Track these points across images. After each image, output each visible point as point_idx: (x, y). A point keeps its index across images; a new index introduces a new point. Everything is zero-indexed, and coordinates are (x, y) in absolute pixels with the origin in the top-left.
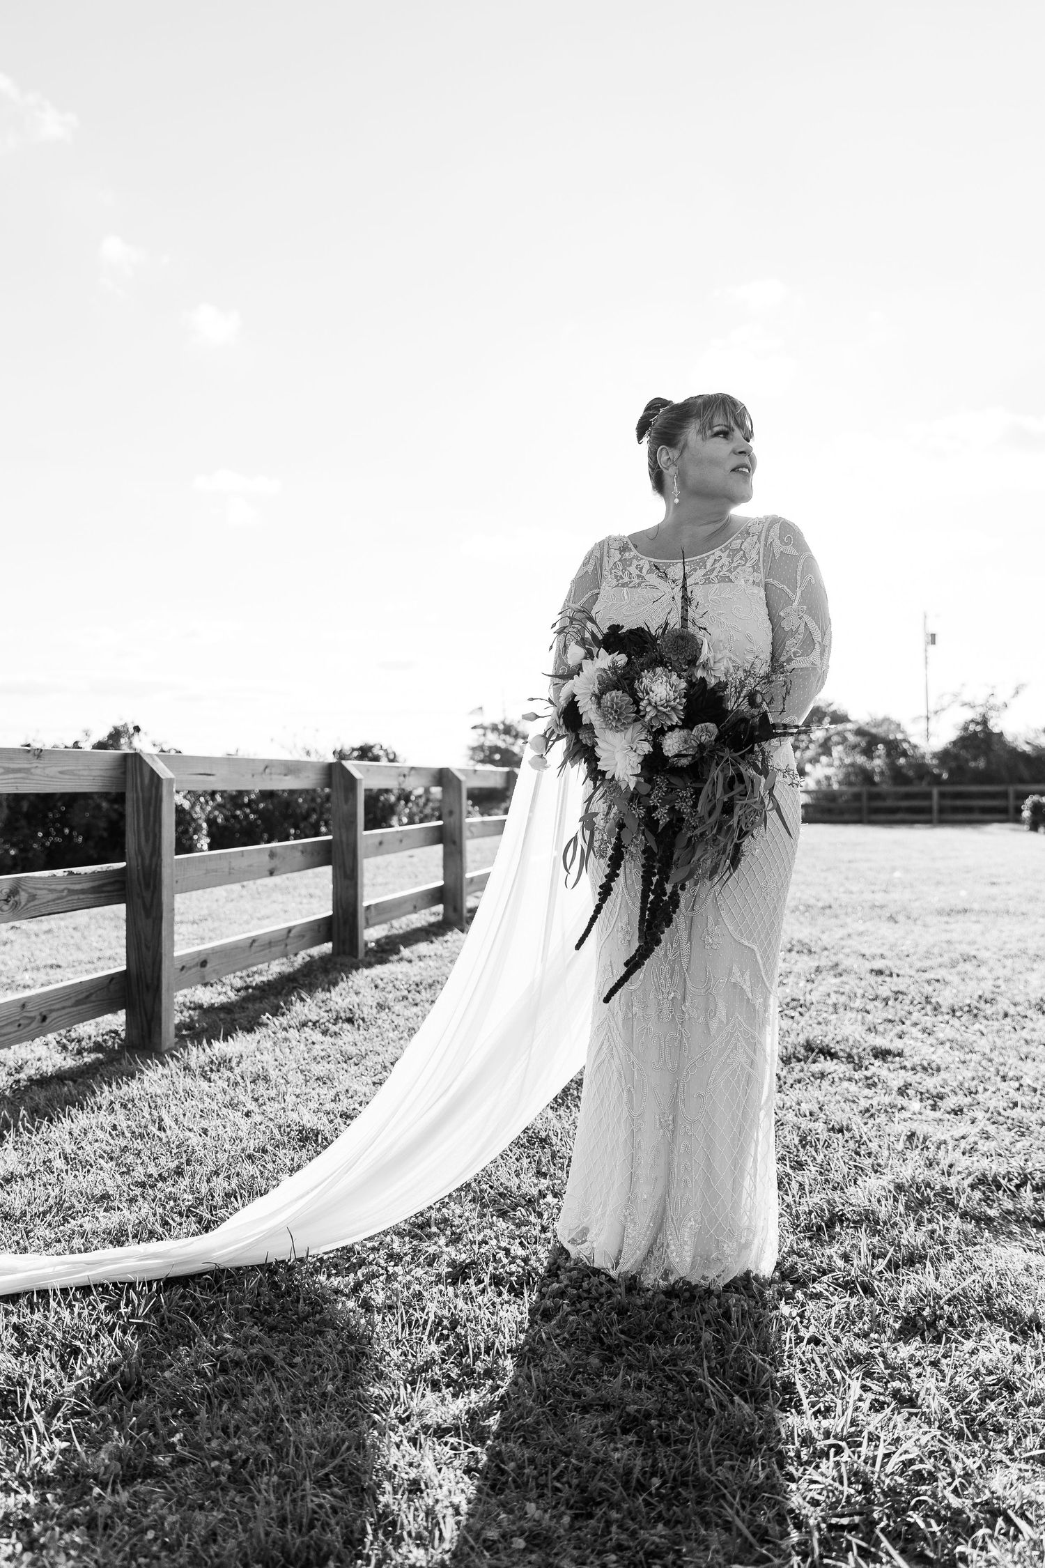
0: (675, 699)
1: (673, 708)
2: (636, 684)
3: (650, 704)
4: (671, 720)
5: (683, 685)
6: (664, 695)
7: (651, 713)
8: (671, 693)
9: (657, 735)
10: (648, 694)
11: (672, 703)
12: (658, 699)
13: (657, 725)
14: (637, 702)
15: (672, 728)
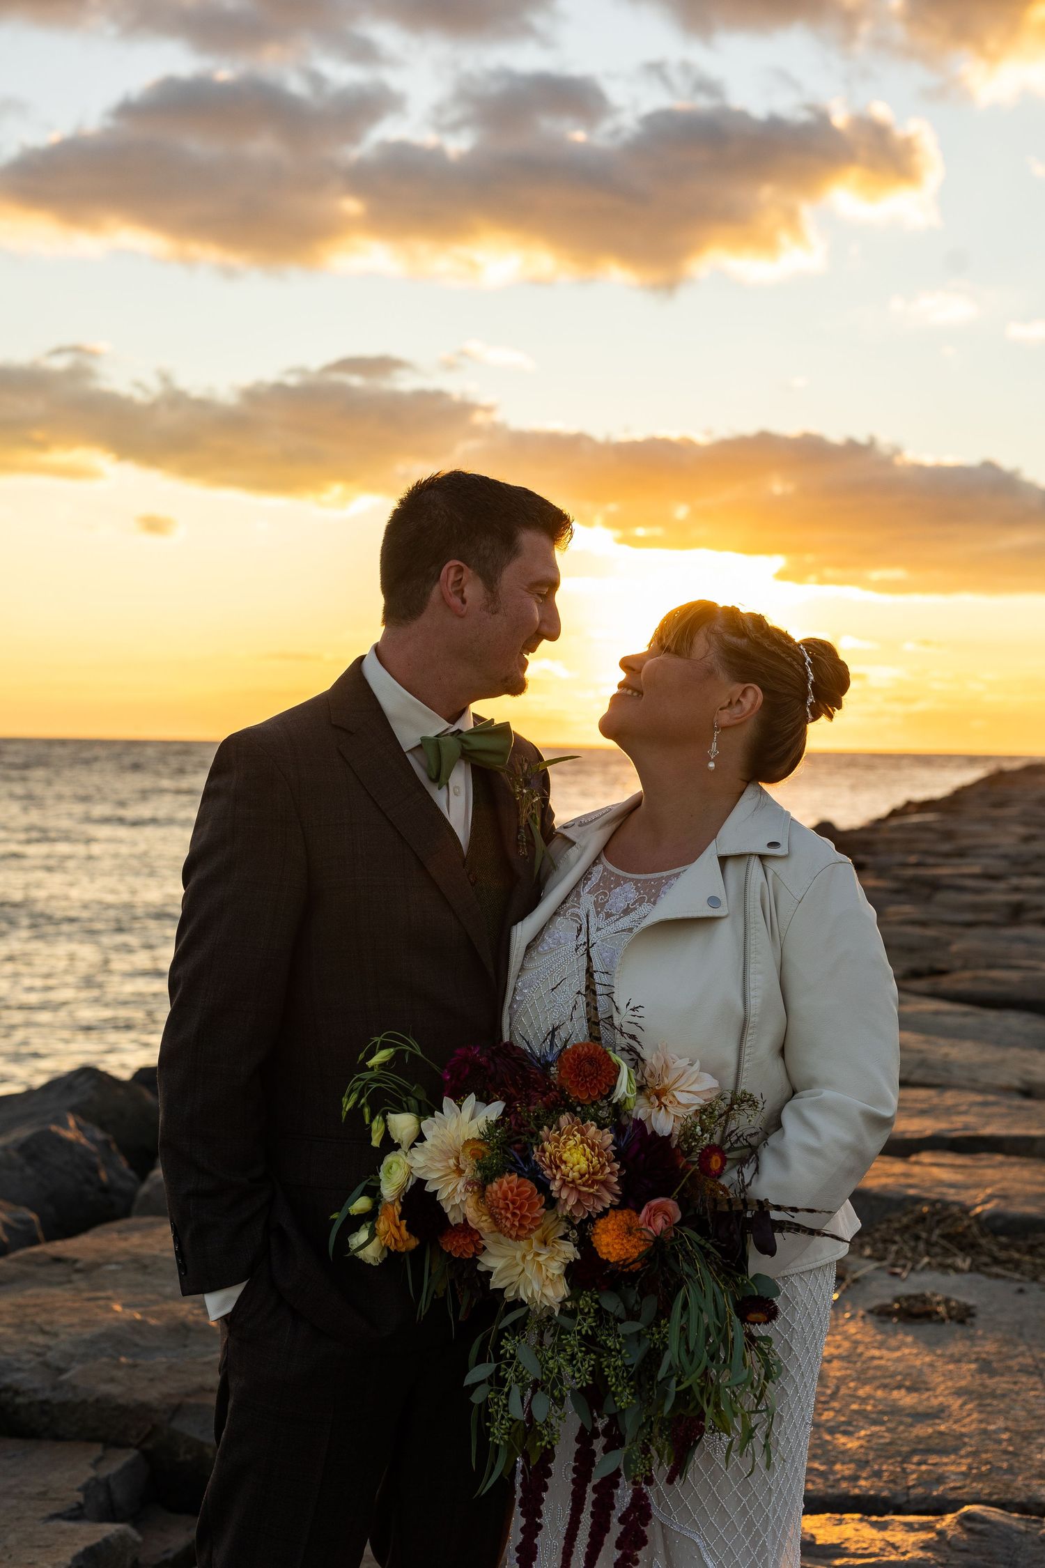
0: (603, 1166)
1: (605, 1184)
2: (536, 1156)
3: (564, 1183)
4: (600, 1198)
5: (608, 1138)
6: (583, 1165)
7: (568, 1199)
8: (595, 1160)
9: (582, 1232)
10: (558, 1167)
11: (600, 1177)
12: (576, 1174)
13: (580, 1215)
14: (543, 1186)
15: (605, 1213)
